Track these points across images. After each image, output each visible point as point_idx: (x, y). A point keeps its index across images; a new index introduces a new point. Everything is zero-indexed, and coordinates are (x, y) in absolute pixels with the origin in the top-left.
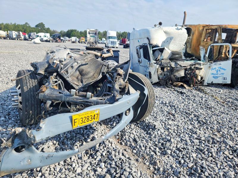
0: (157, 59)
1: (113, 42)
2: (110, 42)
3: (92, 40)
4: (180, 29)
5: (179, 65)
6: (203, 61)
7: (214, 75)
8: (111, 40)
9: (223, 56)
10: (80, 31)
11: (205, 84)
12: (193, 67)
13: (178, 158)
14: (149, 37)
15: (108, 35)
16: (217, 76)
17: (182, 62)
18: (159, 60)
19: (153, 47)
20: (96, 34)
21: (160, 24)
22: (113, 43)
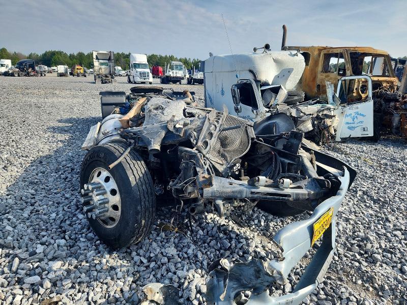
0: (268, 104)
1: (143, 73)
2: (138, 74)
3: (103, 70)
4: (294, 55)
5: (302, 112)
6: (331, 104)
7: (349, 125)
8: (139, 70)
9: (355, 94)
10: (68, 55)
11: (338, 139)
12: (320, 114)
13: (395, 264)
14: (252, 69)
15: (132, 62)
16: (353, 125)
17: (306, 107)
18: (271, 106)
19: (261, 86)
20: (109, 59)
21: (267, 47)
22: (143, 75)
